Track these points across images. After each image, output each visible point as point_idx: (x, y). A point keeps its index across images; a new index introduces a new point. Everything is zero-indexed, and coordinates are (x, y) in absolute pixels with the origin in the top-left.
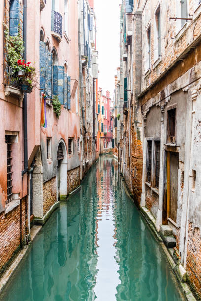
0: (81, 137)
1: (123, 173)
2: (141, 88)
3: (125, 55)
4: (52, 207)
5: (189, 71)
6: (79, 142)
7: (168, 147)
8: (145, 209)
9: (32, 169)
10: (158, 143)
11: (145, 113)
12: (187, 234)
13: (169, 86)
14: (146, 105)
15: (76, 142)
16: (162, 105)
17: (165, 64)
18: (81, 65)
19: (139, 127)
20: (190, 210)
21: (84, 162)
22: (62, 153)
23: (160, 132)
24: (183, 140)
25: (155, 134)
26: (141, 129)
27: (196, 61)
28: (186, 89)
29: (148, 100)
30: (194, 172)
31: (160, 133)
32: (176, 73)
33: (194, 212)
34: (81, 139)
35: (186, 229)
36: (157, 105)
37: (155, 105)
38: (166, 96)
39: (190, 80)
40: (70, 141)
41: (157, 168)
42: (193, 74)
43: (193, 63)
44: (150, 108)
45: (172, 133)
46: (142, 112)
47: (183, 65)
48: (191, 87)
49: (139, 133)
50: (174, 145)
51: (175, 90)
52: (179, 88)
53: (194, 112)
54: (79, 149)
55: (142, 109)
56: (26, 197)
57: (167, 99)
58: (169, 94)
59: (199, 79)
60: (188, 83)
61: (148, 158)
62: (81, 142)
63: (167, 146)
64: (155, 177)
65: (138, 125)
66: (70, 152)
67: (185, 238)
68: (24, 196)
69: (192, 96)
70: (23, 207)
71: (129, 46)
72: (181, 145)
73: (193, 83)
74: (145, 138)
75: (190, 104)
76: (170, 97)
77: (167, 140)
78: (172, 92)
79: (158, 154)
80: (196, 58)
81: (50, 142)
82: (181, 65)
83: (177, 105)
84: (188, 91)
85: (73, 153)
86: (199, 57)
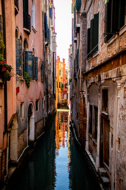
0: (44, 97)
2: (85, 68)
3: (75, 39)
4: (24, 151)
5: (116, 68)
6: (43, 101)
7: (103, 114)
8: (88, 153)
9: (10, 129)
10: (96, 109)
11: (88, 85)
12: (116, 181)
13: (104, 73)
14: (89, 80)
15: (41, 102)
16: (99, 84)
17: (101, 57)
18: (44, 45)
19: (84, 95)
20: (117, 164)
21: (46, 114)
22: (31, 111)
23: (98, 101)
24: (112, 113)
25: (95, 102)
26: (86, 96)
27: (121, 63)
28: (115, 79)
29: (90, 77)
30: (119, 139)
31: (98, 103)
32: (108, 67)
33: (120, 168)
34: (44, 99)
35: (115, 178)
36: (96, 83)
37: (95, 82)
38: (102, 79)
39: (117, 75)
40: (37, 102)
41: (96, 125)
42: (118, 72)
43: (118, 65)
44: (92, 83)
45: (105, 105)
46: (86, 84)
47: (112, 63)
48: (117, 80)
49: (84, 98)
50: (106, 114)
51: (107, 78)
52: (110, 77)
53: (119, 98)
54: (43, 106)
55: (86, 82)
56: (6, 149)
57: (102, 82)
58: (104, 79)
59: (122, 76)
60: (115, 77)
61: (90, 117)
62: (44, 101)
63: (102, 113)
64: (94, 131)
65: (84, 93)
66: (37, 109)
67: (114, 184)
68: (4, 149)
69: (118, 87)
70: (4, 157)
71: (78, 33)
72: (111, 116)
73: (119, 78)
74: (88, 103)
75: (116, 91)
76: (104, 81)
77: (102, 108)
78: (105, 78)
79: (96, 116)
80: (121, 62)
81: (23, 106)
82: (111, 62)
83: (108, 88)
84: (115, 81)
85: (38, 110)
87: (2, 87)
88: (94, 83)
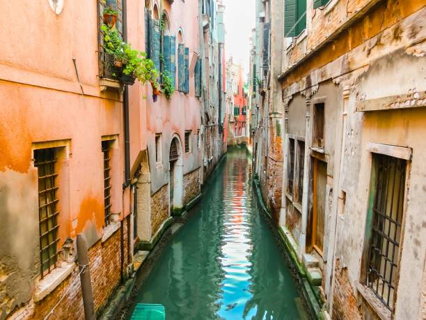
0: (202, 128)
1: (259, 175)
2: (281, 68)
3: (262, 15)
4: (162, 225)
5: (342, 57)
6: (200, 134)
7: (315, 152)
8: (285, 230)
9: (136, 180)
10: (302, 144)
11: (287, 100)
12: (334, 272)
13: (316, 71)
14: (288, 90)
15: (196, 136)
16: (308, 95)
17: (312, 41)
18: (202, 29)
19: (279, 119)
20: (338, 242)
21: (205, 161)
22: (176, 152)
23: (305, 129)
24: (332, 147)
25: (299, 132)
26: (282, 122)
27: (350, 46)
28: (337, 80)
29: (290, 85)
30: (345, 194)
31: (305, 132)
32: (325, 56)
33: (343, 247)
34: (201, 132)
35: (333, 266)
36: (301, 93)
37: (299, 92)
38: (313, 84)
39: (343, 69)
40: (187, 135)
41: (301, 177)
42: (345, 63)
43: (345, 49)
44: (293, 95)
45: (319, 135)
46: (283, 99)
47: (334, 47)
48: (343, 79)
49: (278, 127)
50: (321, 151)
51: (324, 79)
52: (328, 77)
53: (346, 115)
54: (199, 144)
55: (283, 95)
56: (128, 217)
57: (314, 89)
58: (317, 83)
59: (353, 71)
60: (340, 74)
61: (290, 161)
62: (202, 135)
63: (313, 151)
64: (297, 188)
65: (277, 116)
66: (187, 149)
67: (331, 277)
68: (126, 215)
69: (345, 93)
70: (125, 227)
71: (267, 3)
72: (330, 153)
73: (346, 76)
74: (287, 135)
75: (341, 102)
76: (317, 87)
77: (314, 142)
78: (320, 80)
79: (302, 157)
80: (350, 42)
81: (160, 141)
82: (332, 47)
83: (325, 99)
84: (339, 84)
85: (190, 151)
86: (353, 42)
87: (119, 98)
88: (297, 94)
